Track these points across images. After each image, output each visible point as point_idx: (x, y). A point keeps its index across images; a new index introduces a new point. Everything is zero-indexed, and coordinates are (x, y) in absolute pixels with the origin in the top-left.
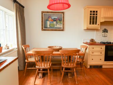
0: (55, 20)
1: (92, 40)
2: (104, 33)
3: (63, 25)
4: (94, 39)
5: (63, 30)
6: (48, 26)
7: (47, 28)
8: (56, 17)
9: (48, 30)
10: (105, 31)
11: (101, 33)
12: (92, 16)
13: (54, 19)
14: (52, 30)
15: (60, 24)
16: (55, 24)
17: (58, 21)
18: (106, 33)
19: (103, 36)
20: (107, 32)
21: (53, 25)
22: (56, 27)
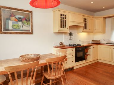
0: (20, 20)
1: (61, 44)
2: (70, 36)
3: (32, 26)
4: (63, 42)
5: (31, 33)
6: (11, 28)
7: (8, 30)
8: (22, 17)
9: (10, 33)
10: (71, 34)
11: (68, 37)
12: (62, 19)
13: (19, 18)
14: (17, 33)
15: (27, 25)
16: (21, 26)
17: (25, 22)
18: (72, 37)
19: (69, 39)
20: (72, 35)
21: (18, 26)
22: (21, 29)
